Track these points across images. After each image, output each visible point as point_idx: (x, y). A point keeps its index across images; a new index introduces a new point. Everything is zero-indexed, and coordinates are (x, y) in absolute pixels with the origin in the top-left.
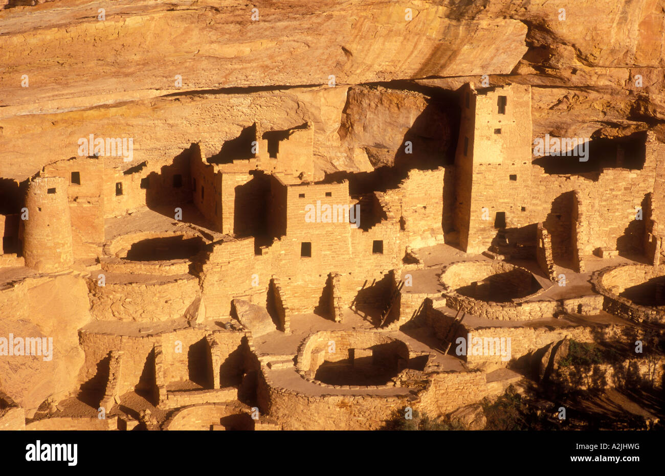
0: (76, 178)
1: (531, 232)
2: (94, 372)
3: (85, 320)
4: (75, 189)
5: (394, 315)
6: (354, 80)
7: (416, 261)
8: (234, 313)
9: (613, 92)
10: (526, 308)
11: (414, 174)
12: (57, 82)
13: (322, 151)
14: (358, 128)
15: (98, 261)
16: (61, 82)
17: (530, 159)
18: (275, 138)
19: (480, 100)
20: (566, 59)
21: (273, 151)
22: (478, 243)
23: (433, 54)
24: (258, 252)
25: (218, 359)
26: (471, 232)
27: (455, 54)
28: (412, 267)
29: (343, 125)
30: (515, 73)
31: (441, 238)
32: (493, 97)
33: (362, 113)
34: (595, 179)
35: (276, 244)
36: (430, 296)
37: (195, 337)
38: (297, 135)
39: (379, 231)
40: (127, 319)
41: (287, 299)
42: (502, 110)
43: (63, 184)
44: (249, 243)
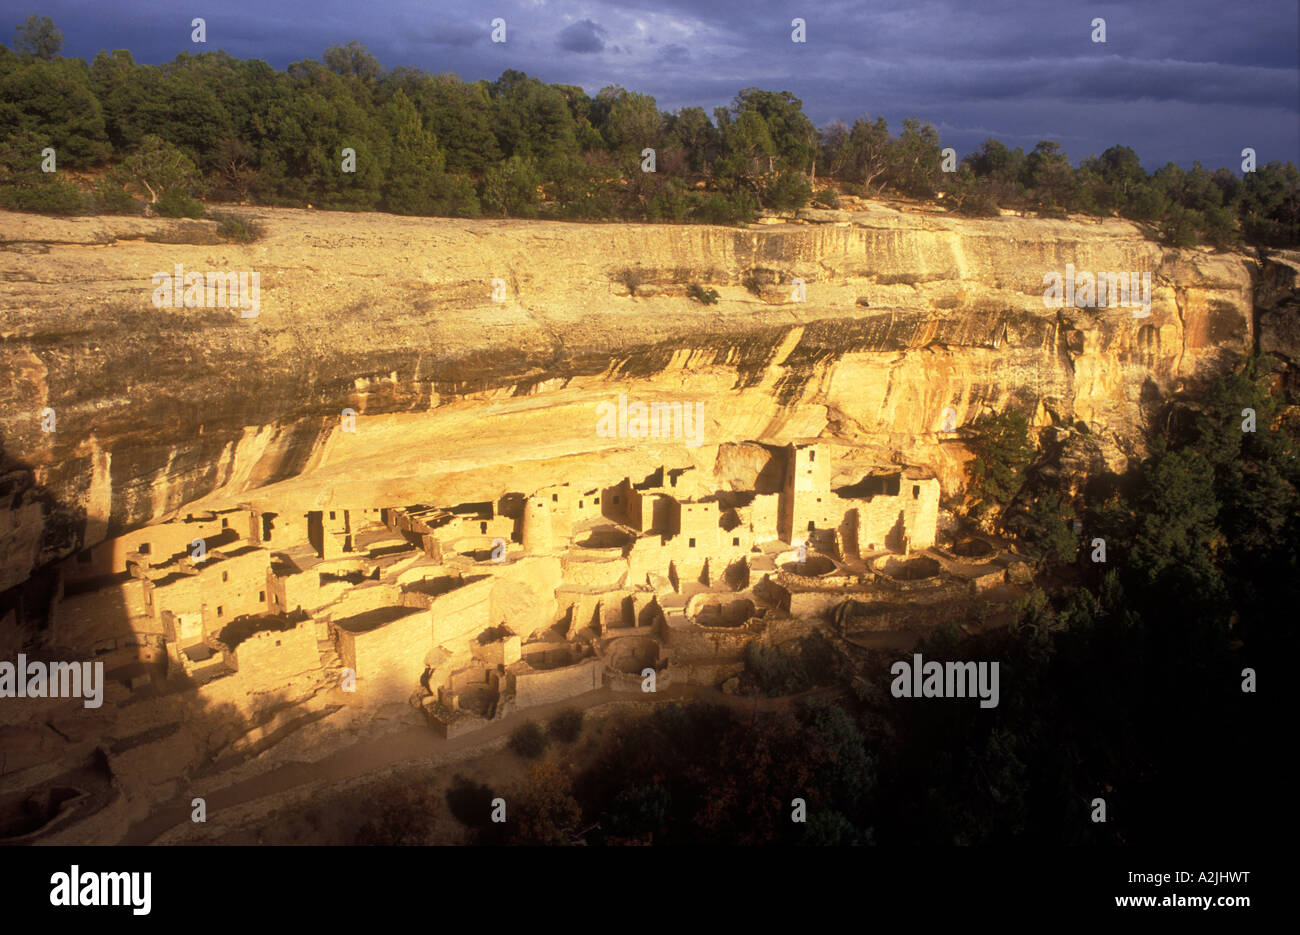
0: (555, 498)
1: (831, 534)
2: (564, 614)
3: (559, 583)
4: (555, 505)
5: (746, 584)
6: (723, 440)
7: (759, 551)
8: (648, 581)
9: (880, 449)
10: (827, 580)
11: (759, 497)
12: (543, 440)
13: (704, 483)
14: (725, 469)
15: (567, 548)
16: (546, 441)
17: (829, 488)
18: (675, 474)
19: (799, 453)
20: (850, 429)
21: (673, 483)
22: (799, 539)
23: (770, 425)
24: (663, 544)
25: (638, 608)
26: (794, 532)
27: (782, 425)
28: (757, 554)
29: (716, 467)
30: (819, 436)
31: (776, 536)
32: (806, 452)
33: (727, 460)
34: (869, 501)
35: (674, 539)
36: (769, 572)
37: (624, 594)
38: (688, 473)
39: (736, 532)
40: (584, 584)
41: (680, 573)
42: (812, 459)
43: (548, 502)
44: (658, 538)
